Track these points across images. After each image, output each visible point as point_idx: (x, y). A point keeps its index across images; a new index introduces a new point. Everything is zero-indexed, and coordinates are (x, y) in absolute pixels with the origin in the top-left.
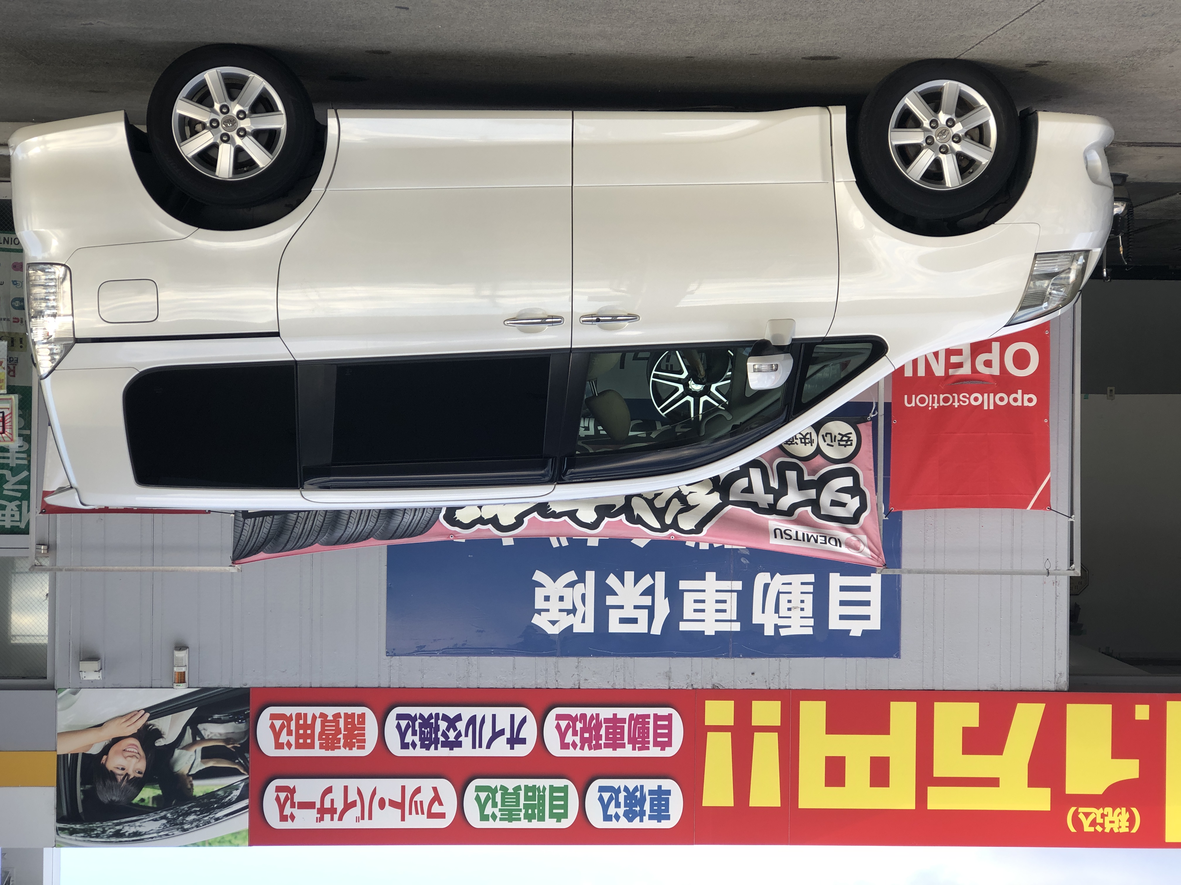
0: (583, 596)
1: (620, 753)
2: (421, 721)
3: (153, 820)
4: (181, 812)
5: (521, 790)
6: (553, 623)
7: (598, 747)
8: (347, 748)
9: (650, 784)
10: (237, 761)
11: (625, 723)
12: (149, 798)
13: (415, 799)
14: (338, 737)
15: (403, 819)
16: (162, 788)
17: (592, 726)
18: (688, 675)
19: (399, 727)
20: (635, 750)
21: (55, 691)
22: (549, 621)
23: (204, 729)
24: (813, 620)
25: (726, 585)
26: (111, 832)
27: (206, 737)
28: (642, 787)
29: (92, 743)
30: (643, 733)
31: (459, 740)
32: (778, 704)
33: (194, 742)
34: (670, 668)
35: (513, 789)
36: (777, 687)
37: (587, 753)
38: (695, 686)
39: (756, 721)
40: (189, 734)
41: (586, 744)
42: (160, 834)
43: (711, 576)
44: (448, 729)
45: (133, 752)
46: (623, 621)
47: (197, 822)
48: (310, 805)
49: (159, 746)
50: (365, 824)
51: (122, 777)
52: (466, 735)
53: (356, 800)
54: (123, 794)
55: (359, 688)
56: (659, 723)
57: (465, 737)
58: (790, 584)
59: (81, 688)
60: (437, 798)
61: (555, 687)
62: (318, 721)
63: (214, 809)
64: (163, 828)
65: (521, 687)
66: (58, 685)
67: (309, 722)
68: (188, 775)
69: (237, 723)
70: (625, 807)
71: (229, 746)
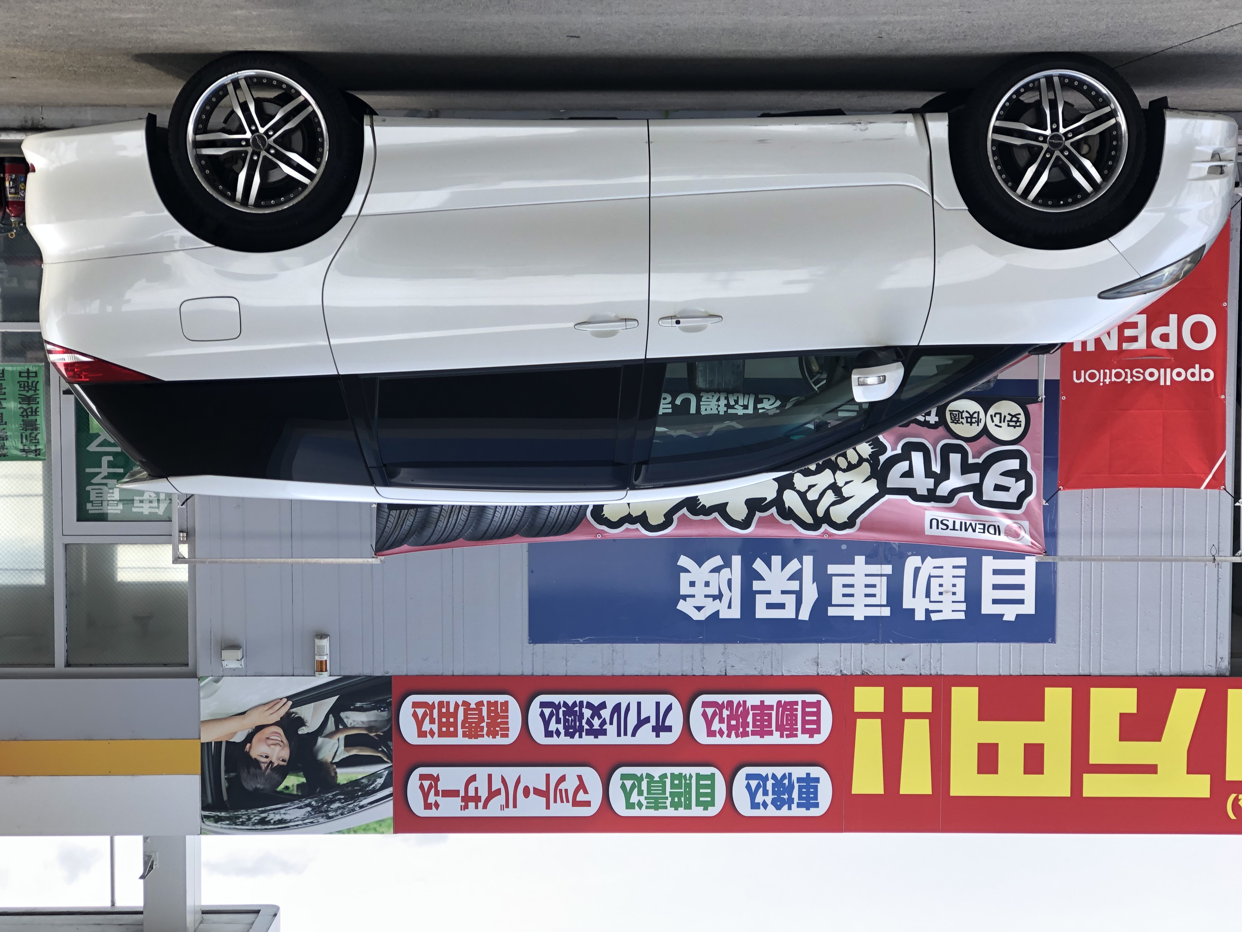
0: (730, 582)
1: (767, 740)
2: (565, 709)
3: (297, 808)
4: (325, 800)
5: (667, 778)
6: (699, 609)
7: (745, 734)
8: (491, 737)
9: (799, 772)
10: (380, 749)
11: (773, 710)
12: (293, 786)
13: (560, 787)
14: (482, 725)
15: (548, 807)
16: (306, 776)
17: (739, 713)
18: (837, 661)
19: (542, 715)
20: (783, 737)
21: (198, 679)
22: (694, 607)
23: (347, 717)
24: (965, 604)
25: (875, 569)
26: (256, 819)
27: (349, 725)
28: (790, 774)
29: (234, 732)
30: (791, 720)
31: (604, 728)
32: (929, 690)
33: (337, 730)
34: (818, 654)
35: (659, 777)
36: (928, 673)
37: (734, 740)
38: (845, 672)
39: (906, 708)
40: (331, 722)
41: (733, 732)
42: (305, 822)
43: (860, 560)
44: (592, 717)
45: (277, 740)
46: (770, 606)
47: (342, 810)
48: (454, 793)
49: (302, 734)
50: (510, 812)
51: (266, 765)
52: (611, 723)
53: (500, 789)
54: (268, 781)
55: (501, 676)
56: (807, 710)
57: (610, 724)
58: (942, 567)
59: (223, 676)
60: (582, 787)
61: (701, 674)
62: (461, 710)
63: (359, 797)
64: (308, 816)
65: (666, 674)
66: (200, 673)
67: (452, 710)
68: (332, 763)
69: (379, 711)
70: (773, 795)
71: (372, 735)
